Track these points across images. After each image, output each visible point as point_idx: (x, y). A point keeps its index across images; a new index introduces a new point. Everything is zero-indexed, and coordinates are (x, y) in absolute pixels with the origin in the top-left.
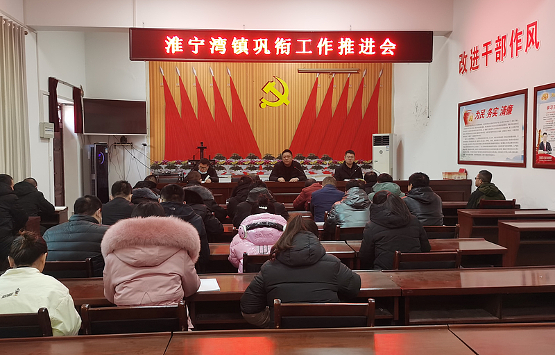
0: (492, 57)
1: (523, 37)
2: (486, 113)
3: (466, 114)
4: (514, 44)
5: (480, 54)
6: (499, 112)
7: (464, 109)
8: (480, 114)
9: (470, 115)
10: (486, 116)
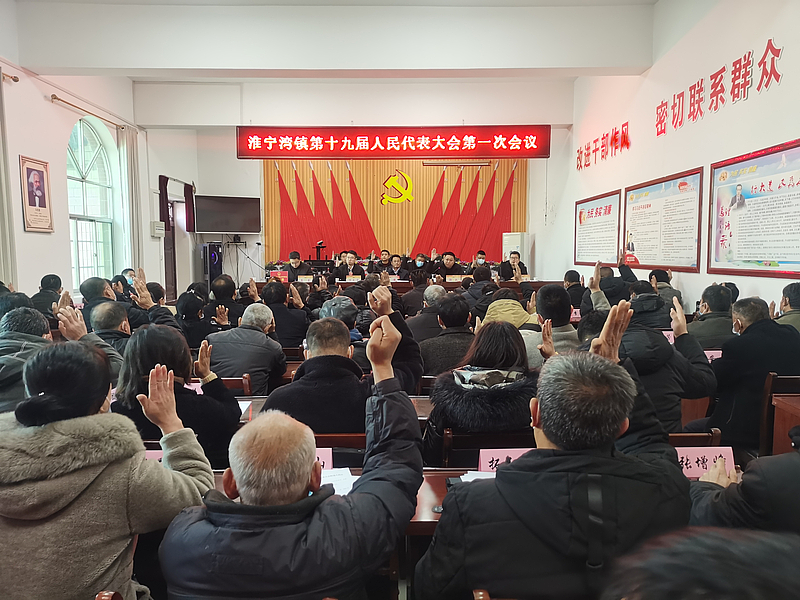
0: (599, 153)
2: (594, 213)
3: (581, 213)
4: (614, 143)
5: (591, 151)
6: (603, 211)
7: (580, 207)
8: (590, 214)
9: (584, 214)
10: (594, 215)
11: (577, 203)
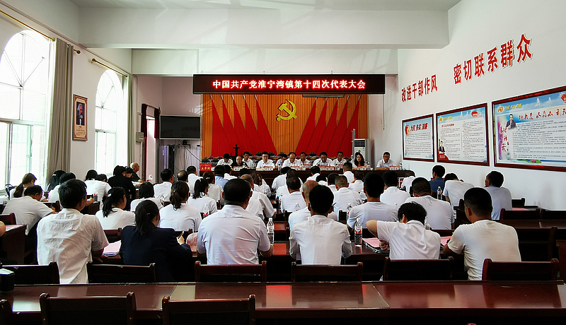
0: (417, 92)
1: (430, 83)
2: (416, 127)
4: (426, 86)
5: (411, 90)
6: (421, 127)
7: (405, 124)
8: (413, 128)
9: (408, 128)
11: (403, 121)
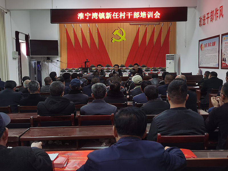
0: (209, 19)
1: (219, 12)
2: (207, 45)
3: (201, 45)
4: (216, 14)
5: (206, 18)
6: (211, 44)
7: (201, 43)
8: (206, 46)
9: (203, 46)
10: (207, 46)
11: (200, 41)
